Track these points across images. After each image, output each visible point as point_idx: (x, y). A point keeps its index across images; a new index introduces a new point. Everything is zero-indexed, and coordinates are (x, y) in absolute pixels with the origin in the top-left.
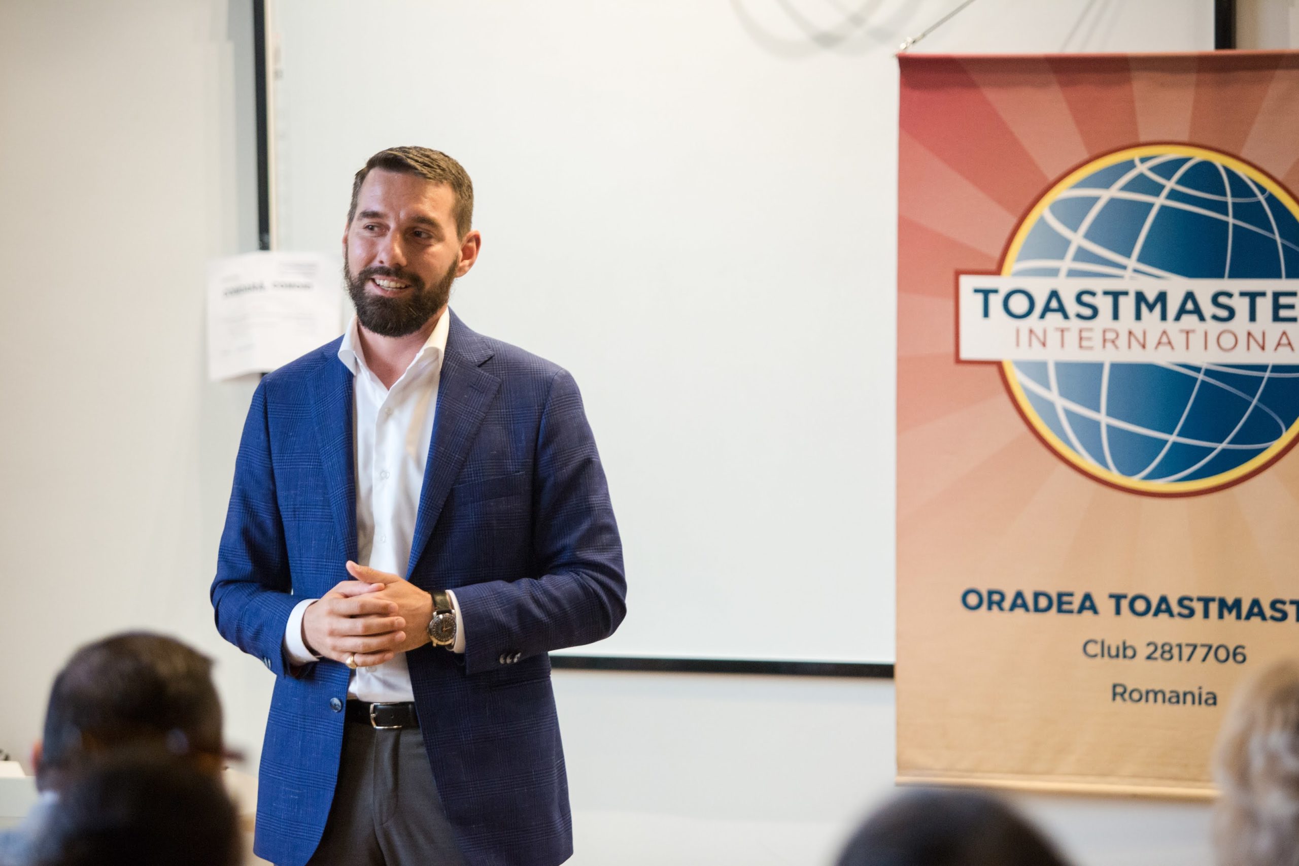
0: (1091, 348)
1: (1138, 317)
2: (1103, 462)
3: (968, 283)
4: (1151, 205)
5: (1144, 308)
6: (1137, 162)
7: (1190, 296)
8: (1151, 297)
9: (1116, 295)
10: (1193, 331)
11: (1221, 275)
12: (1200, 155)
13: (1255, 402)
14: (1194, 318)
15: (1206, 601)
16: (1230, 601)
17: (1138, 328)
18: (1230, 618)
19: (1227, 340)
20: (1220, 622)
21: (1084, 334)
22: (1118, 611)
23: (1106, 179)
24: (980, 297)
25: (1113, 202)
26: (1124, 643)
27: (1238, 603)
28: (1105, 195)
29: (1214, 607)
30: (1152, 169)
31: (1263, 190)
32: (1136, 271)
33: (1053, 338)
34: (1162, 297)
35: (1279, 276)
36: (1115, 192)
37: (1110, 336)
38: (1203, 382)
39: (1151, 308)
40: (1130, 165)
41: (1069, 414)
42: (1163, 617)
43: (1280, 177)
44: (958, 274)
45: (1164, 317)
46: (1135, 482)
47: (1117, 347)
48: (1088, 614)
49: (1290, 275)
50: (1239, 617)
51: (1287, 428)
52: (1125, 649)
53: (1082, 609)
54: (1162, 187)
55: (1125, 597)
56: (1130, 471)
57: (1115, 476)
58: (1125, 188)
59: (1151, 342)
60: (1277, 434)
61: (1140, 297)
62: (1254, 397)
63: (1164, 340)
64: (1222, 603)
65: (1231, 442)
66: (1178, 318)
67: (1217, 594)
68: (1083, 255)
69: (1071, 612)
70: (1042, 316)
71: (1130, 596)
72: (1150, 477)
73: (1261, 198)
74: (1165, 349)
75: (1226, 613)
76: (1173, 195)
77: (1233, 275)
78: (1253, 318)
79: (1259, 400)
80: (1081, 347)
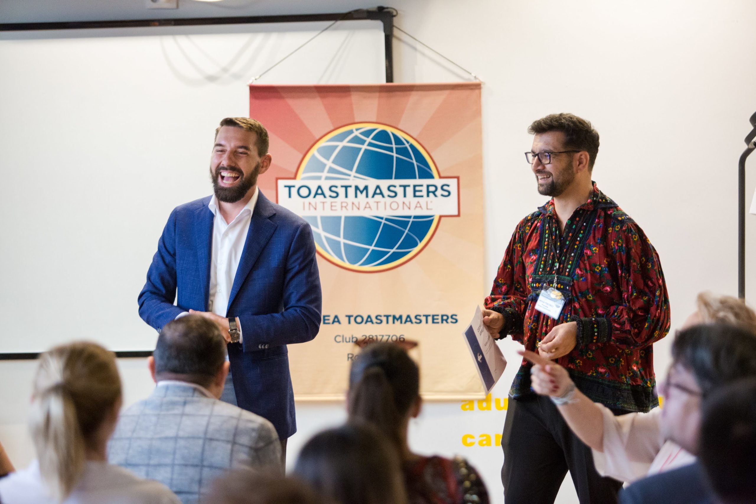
0: (336, 210)
1: (356, 196)
2: (342, 259)
3: (282, 183)
4: (360, 149)
5: (358, 192)
6: (354, 130)
7: (378, 187)
8: (361, 188)
9: (346, 187)
10: (379, 202)
11: (391, 178)
12: (381, 128)
13: (406, 231)
14: (380, 196)
15: (387, 317)
16: (397, 316)
17: (356, 201)
18: (398, 323)
19: (394, 206)
20: (394, 325)
21: (333, 204)
22: (349, 323)
23: (341, 138)
24: (287, 189)
25: (344, 148)
26: (352, 336)
27: (401, 317)
28: (341, 144)
29: (391, 319)
30: (361, 133)
31: (408, 142)
32: (355, 177)
33: (320, 206)
34: (366, 188)
35: (415, 177)
36: (345, 143)
37: (344, 205)
38: (384, 224)
39: (361, 192)
40: (351, 132)
41: (327, 239)
42: (369, 324)
43: (415, 136)
44: (277, 179)
45: (367, 196)
46: (356, 267)
47: (347, 209)
48: (336, 324)
49: (420, 177)
50: (401, 323)
51: (420, 241)
52: (353, 338)
53: (334, 322)
54: (365, 141)
55: (352, 316)
56: (354, 262)
57: (347, 265)
58: (350, 141)
59: (362, 207)
60: (416, 245)
61: (357, 188)
62: (406, 229)
63: (368, 206)
64: (394, 317)
65: (397, 249)
66: (373, 197)
67: (392, 313)
68: (331, 170)
69: (329, 323)
70: (315, 197)
71: (355, 316)
72: (363, 264)
73: (407, 145)
74: (368, 210)
75: (396, 321)
76: (370, 144)
77: (396, 178)
78: (405, 196)
79: (409, 231)
80: (332, 210)
